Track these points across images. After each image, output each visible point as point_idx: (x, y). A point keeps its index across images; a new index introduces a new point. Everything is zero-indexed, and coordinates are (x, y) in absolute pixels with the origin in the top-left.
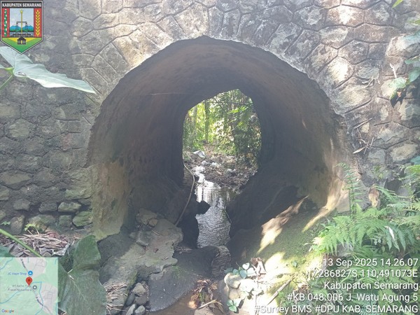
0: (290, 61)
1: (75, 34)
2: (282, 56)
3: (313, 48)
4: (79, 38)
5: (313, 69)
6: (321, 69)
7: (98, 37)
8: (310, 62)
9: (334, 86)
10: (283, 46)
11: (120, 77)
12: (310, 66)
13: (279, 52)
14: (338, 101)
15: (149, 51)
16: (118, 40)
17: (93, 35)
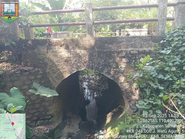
0: (109, 76)
1: (48, 68)
2: (106, 75)
3: (115, 73)
4: (49, 69)
5: (115, 79)
6: (117, 79)
7: (55, 69)
8: (114, 77)
9: (121, 83)
10: (107, 73)
11: (62, 80)
12: (114, 78)
13: (106, 74)
14: (122, 87)
15: (70, 73)
16: (61, 70)
17: (53, 68)
